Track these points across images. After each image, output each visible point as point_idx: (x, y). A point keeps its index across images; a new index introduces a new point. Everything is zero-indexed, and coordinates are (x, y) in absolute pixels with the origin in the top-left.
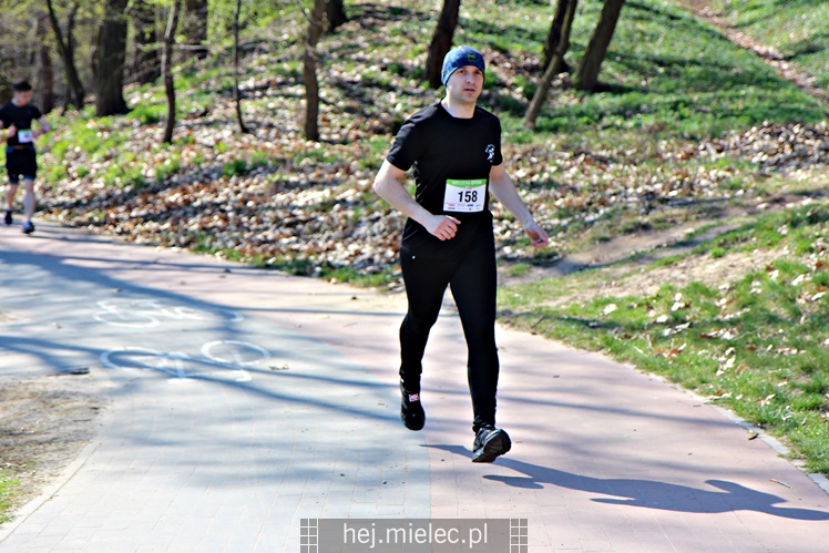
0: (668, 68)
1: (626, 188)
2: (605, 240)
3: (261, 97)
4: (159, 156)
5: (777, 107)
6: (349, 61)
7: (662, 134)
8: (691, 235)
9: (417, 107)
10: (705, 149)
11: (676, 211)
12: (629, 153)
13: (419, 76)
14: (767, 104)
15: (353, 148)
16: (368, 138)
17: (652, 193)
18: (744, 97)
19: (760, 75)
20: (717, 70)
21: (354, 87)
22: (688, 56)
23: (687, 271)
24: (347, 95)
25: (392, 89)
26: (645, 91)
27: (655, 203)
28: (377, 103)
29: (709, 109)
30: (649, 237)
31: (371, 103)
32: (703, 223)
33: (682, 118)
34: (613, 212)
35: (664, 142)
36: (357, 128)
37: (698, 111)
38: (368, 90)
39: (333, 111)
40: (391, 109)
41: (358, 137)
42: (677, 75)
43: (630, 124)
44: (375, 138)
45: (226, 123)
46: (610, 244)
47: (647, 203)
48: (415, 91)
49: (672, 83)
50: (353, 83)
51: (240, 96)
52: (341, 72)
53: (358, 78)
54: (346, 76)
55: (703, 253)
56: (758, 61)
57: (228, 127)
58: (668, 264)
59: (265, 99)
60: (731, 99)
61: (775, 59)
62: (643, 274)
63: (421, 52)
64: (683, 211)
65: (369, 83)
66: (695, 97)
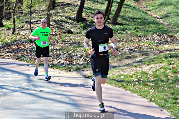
0: (133, 20)
1: (125, 48)
2: (120, 60)
3: (36, 24)
4: (11, 37)
5: (159, 30)
6: (57, 16)
7: (132, 35)
8: (141, 59)
9: (74, 27)
10: (143, 39)
11: (137, 54)
12: (125, 39)
13: (74, 20)
14: (157, 29)
15: (58, 36)
17: (131, 49)
18: (151, 27)
19: (155, 22)
20: (145, 20)
21: (59, 22)
22: (138, 17)
23: (141, 68)
24: (57, 24)
25: (68, 23)
26: (128, 25)
27: (132, 52)
28: (64, 26)
29: (143, 29)
30: (131, 60)
31: (63, 26)
32: (144, 57)
33: (137, 31)
34: (122, 53)
35: (133, 37)
36: (59, 32)
37: (141, 30)
38: (62, 23)
39: (53, 27)
40: (67, 28)
41: (59, 34)
42: (135, 21)
43: (125, 32)
44: (63, 34)
45: (28, 30)
46: (121, 61)
47: (130, 52)
48: (73, 23)
49: (134, 23)
50: (58, 21)
51: (31, 23)
52: (56, 18)
53: (60, 20)
54: (57, 19)
55: (144, 64)
56: (154, 19)
57: (28, 31)
58: (136, 67)
59: (37, 24)
60: (148, 27)
61: (158, 18)
62: (130, 69)
63: (75, 14)
64: (139, 54)
65: (62, 21)
66: (140, 27)
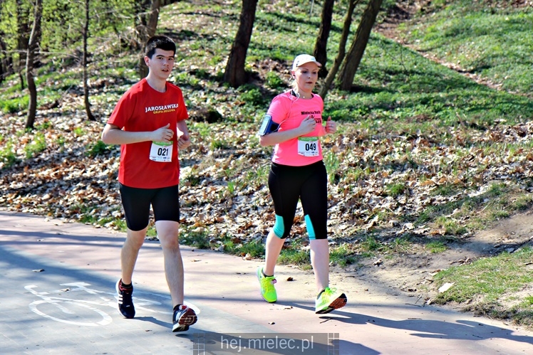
4: (25, 138)
13: (221, 78)
16: (191, 124)
25: (201, 88)
28: (190, 98)
40: (203, 103)
48: (219, 90)
53: (174, 79)
59: (103, 95)
65: (183, 83)
